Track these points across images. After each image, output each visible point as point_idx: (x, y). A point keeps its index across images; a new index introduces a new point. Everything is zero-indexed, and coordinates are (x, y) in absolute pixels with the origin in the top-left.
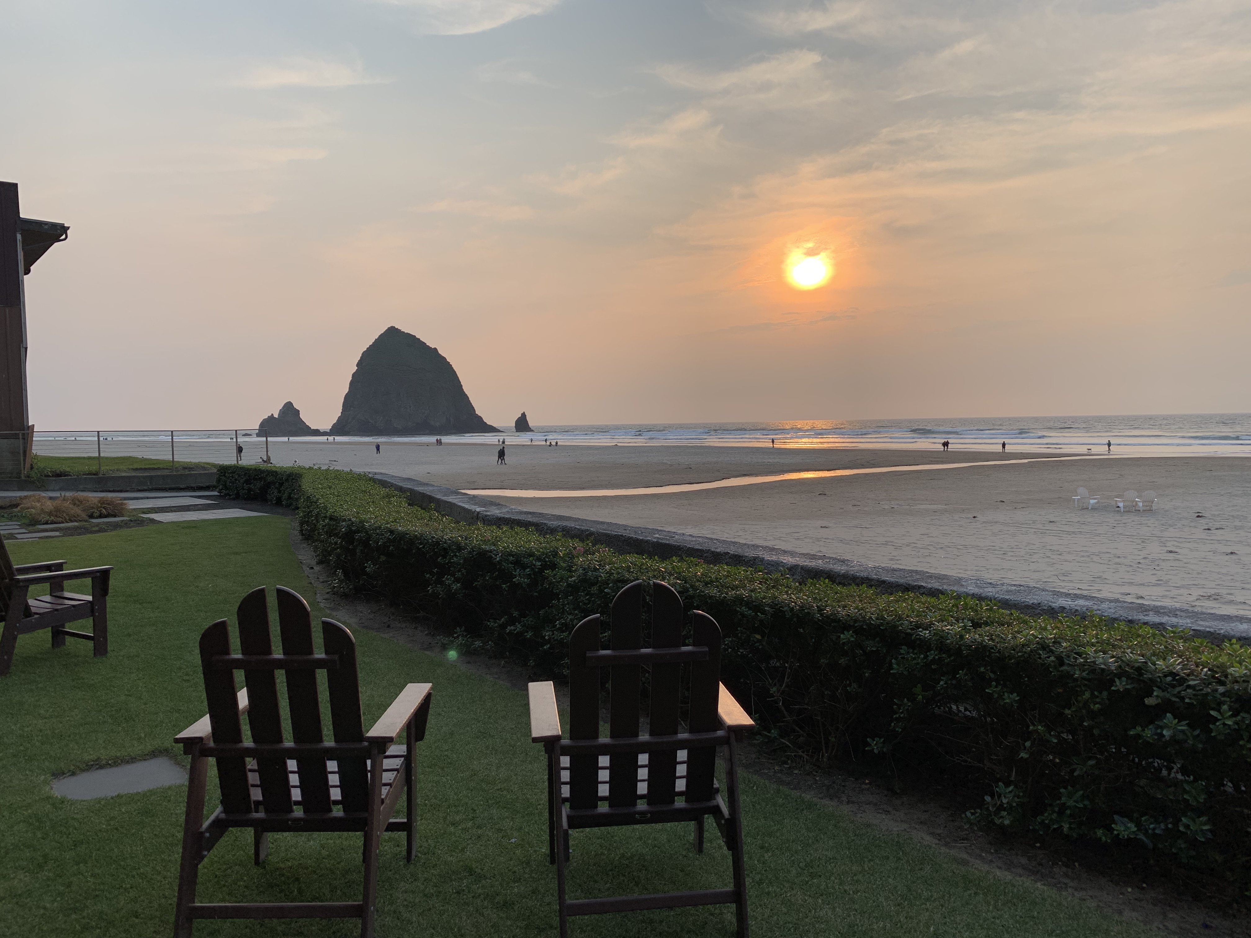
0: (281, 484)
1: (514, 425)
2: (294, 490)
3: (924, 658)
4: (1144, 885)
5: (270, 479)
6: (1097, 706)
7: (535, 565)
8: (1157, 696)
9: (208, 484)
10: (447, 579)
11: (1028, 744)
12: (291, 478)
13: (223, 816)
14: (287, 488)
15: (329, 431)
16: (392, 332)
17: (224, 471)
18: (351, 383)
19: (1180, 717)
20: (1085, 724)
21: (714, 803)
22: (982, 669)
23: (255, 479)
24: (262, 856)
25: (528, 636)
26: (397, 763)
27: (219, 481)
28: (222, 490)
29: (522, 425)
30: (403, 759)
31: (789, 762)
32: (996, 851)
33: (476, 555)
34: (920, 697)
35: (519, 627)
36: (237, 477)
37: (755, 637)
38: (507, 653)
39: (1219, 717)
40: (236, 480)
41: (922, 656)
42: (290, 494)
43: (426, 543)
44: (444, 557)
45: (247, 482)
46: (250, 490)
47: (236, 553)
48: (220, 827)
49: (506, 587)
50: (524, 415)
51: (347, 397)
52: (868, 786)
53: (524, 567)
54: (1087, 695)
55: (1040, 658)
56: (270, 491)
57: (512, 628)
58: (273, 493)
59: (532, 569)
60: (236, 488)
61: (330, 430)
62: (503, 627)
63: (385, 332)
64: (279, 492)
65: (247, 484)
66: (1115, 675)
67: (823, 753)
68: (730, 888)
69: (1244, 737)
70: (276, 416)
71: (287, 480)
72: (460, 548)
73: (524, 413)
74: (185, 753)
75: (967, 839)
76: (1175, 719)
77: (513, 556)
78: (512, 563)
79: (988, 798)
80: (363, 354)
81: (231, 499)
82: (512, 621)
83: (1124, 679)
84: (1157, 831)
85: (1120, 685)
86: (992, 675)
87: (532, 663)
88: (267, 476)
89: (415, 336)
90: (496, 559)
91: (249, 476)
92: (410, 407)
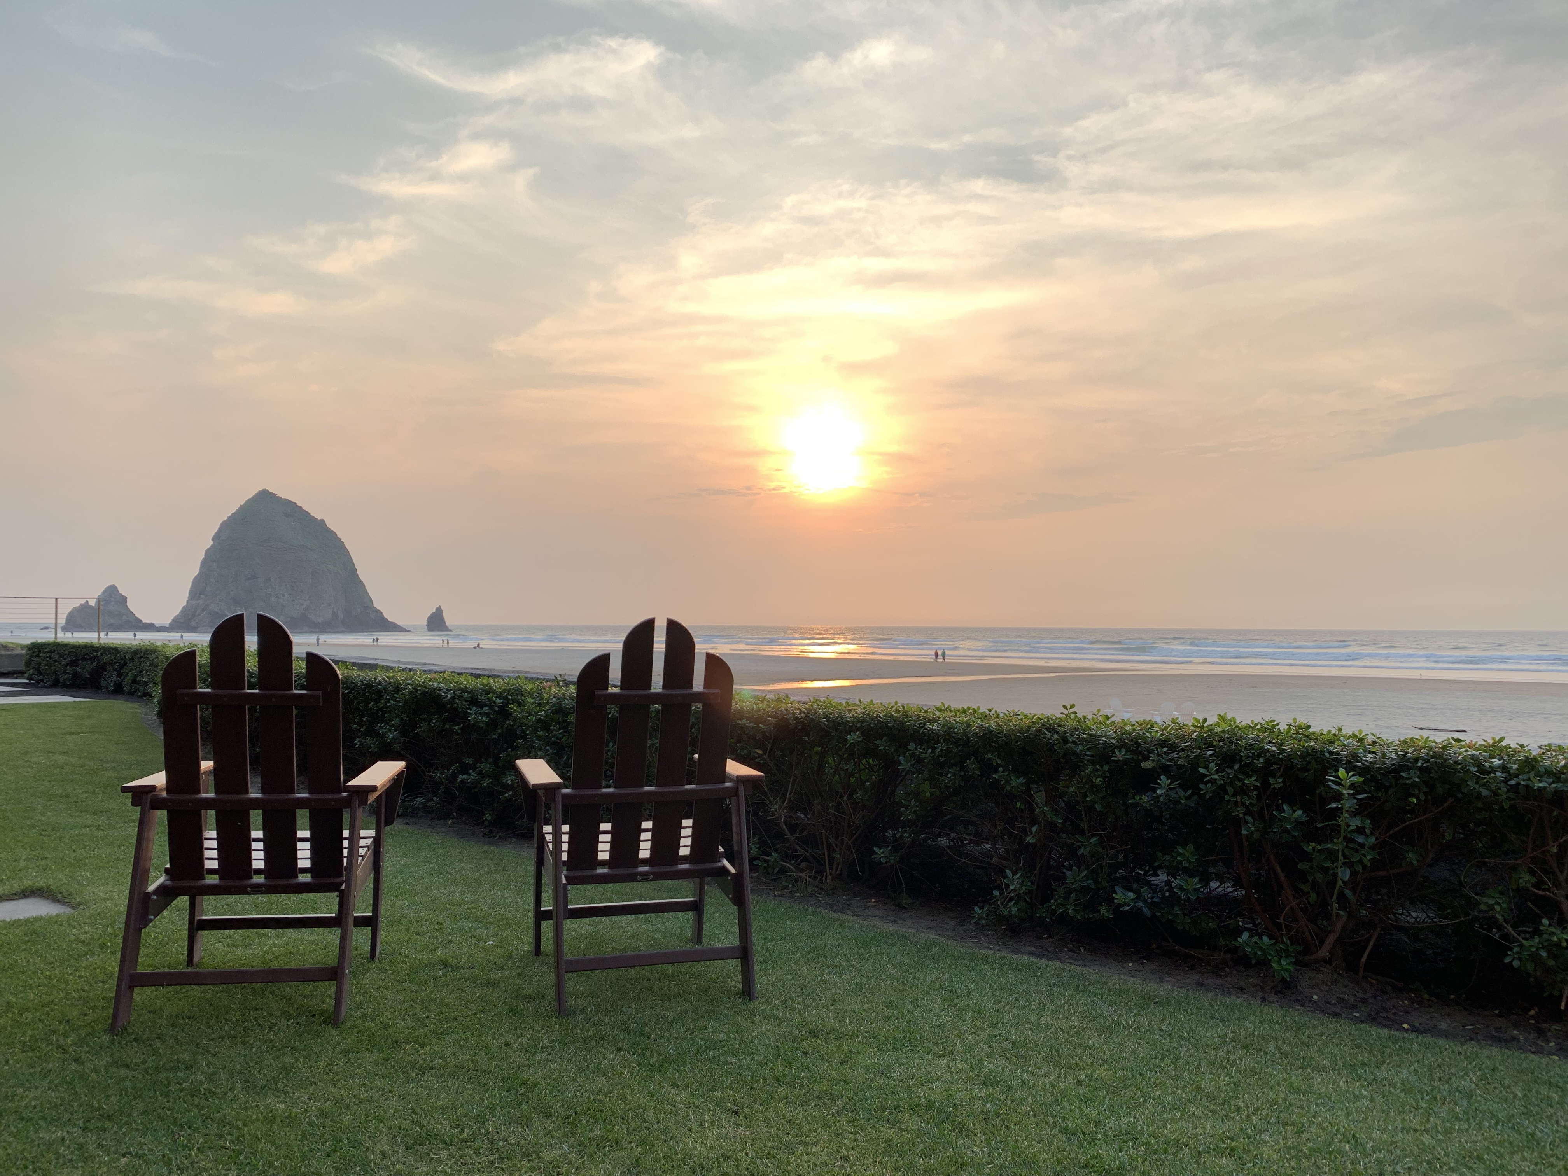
0: (122, 666)
1: (426, 623)
2: (141, 672)
3: (932, 752)
4: (1145, 961)
5: (105, 659)
6: (1099, 779)
7: (495, 703)
8: (1153, 761)
9: (10, 669)
10: (382, 728)
11: (1034, 829)
12: (139, 656)
13: (169, 883)
14: (131, 670)
15: (168, 626)
16: (265, 497)
17: (36, 649)
18: (204, 563)
19: (1173, 779)
20: (1088, 799)
21: (719, 864)
22: (989, 756)
23: (84, 659)
24: (196, 960)
25: (485, 784)
26: (368, 842)
27: (28, 664)
28: (32, 675)
29: (436, 622)
30: (372, 840)
31: (790, 886)
32: (1004, 944)
33: (421, 694)
34: (928, 794)
35: (473, 775)
36: (56, 657)
37: (756, 752)
38: (455, 814)
39: (1207, 773)
40: (55, 661)
41: (930, 751)
42: (136, 677)
43: (354, 687)
44: (377, 702)
45: (73, 663)
46: (75, 675)
47: (71, 734)
48: (167, 894)
49: (459, 729)
50: (439, 610)
51: (197, 581)
52: (874, 904)
53: (481, 705)
54: (1090, 769)
55: (1045, 738)
56: (106, 675)
57: (465, 776)
58: (110, 678)
59: (491, 708)
60: (55, 672)
61: (170, 624)
62: (454, 776)
63: (253, 497)
64: (119, 675)
65: (71, 667)
66: (1116, 747)
67: (826, 876)
68: (736, 943)
69: (1229, 793)
70: (92, 603)
71: (132, 659)
72: (398, 689)
73: (440, 607)
74: (134, 804)
75: (976, 938)
76: (1168, 780)
77: (469, 693)
78: (466, 701)
79: (996, 893)
80: (222, 525)
81: (46, 687)
82: (464, 769)
83: (1123, 750)
84: (1156, 900)
85: (1120, 755)
86: (999, 762)
87: (488, 817)
88: (102, 654)
89: (295, 503)
90: (447, 696)
91: (76, 656)
92: (284, 596)
